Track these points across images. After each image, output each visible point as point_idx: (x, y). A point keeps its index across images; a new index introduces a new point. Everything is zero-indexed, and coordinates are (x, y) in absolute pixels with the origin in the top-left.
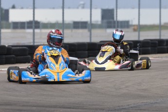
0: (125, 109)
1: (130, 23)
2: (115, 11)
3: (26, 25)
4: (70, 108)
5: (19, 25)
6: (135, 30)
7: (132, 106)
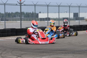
0: (83, 51)
1: (85, 18)
2: (79, 14)
3: (45, 19)
4: (62, 51)
5: (42, 19)
6: (86, 21)
7: (86, 50)
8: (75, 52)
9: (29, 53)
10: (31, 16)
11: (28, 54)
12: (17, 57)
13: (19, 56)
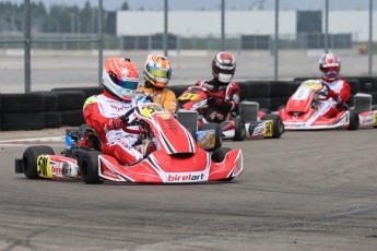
0: (344, 217)
1: (354, 39)
2: (324, 14)
3: (150, 43)
4: (238, 215)
6: (362, 52)
7: (357, 211)
8: (302, 225)
9: (69, 225)
10: (76, 23)
11: (68, 228)
12: (12, 247)
13: (18, 243)
